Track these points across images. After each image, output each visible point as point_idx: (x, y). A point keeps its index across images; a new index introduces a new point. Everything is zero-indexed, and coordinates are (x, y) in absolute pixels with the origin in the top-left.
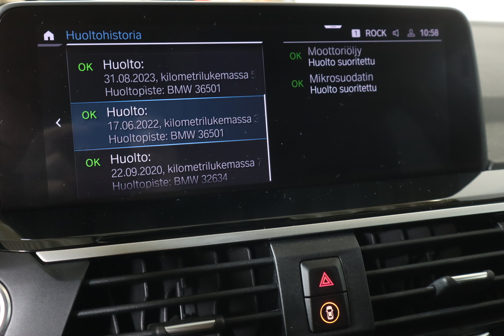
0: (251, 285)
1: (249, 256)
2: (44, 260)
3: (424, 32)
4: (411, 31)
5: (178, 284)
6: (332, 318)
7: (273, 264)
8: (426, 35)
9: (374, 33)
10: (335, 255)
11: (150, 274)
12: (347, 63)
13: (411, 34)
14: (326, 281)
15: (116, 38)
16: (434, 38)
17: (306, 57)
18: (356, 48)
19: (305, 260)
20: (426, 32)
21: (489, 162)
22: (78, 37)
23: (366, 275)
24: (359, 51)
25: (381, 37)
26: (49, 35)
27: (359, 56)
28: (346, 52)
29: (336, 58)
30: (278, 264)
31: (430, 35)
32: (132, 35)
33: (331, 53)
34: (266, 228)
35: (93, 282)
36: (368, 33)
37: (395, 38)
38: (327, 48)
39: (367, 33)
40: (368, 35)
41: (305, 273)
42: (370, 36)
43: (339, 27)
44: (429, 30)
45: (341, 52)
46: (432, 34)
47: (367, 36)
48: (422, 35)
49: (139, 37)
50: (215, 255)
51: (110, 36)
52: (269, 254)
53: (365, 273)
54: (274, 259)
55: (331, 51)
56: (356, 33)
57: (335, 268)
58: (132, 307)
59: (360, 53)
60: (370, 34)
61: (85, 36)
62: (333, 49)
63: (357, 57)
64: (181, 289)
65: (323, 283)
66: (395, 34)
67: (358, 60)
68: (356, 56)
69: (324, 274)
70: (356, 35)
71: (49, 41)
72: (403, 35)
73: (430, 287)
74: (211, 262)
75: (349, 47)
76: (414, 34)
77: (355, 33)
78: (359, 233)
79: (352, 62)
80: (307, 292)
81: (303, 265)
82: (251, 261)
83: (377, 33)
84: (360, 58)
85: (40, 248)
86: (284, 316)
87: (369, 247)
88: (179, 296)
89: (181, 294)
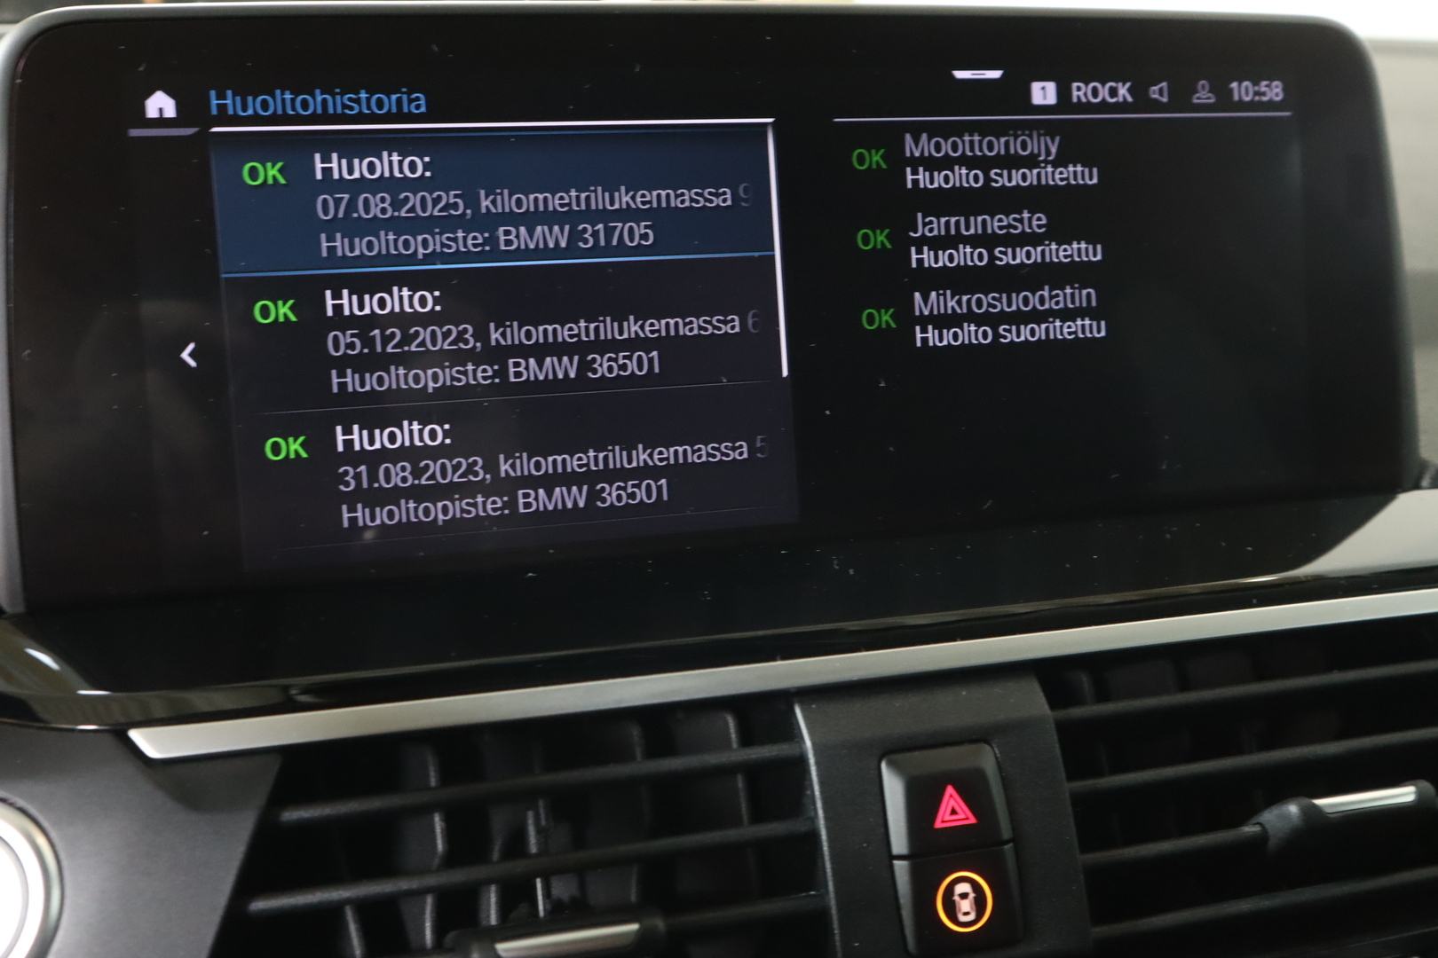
0: (737, 823)
1: (733, 736)
2: (152, 752)
3: (1242, 90)
4: (1203, 87)
5: (530, 814)
6: (971, 917)
7: (801, 760)
8: (1248, 99)
9: (1095, 92)
10: (979, 736)
11: (454, 792)
12: (1017, 178)
13: (1203, 95)
14: (954, 812)
15: (351, 108)
16: (1271, 105)
17: (898, 161)
18: (1045, 135)
19: (894, 750)
20: (1247, 88)
21: (1424, 466)
22: (245, 109)
23: (1067, 795)
24: (1053, 142)
25: (1117, 103)
26: (160, 104)
27: (1050, 158)
28: (1016, 147)
29: (984, 164)
30: (817, 763)
31: (1257, 98)
32: (399, 101)
33: (972, 149)
34: (784, 658)
35: (291, 815)
36: (1080, 92)
37: (1157, 106)
38: (961, 137)
39: (1075, 93)
40: (1079, 97)
41: (894, 789)
42: (1084, 100)
43: (995, 74)
44: (1256, 83)
45: (999, 146)
46: (1264, 94)
47: (1075, 100)
48: (1236, 98)
49: (418, 107)
50: (635, 733)
51: (335, 103)
52: (792, 734)
53: (1068, 787)
54: (806, 748)
55: (972, 142)
56: (1043, 93)
57: (980, 774)
58: (404, 885)
59: (1054, 150)
60: (1085, 94)
61: (265, 105)
62: (976, 138)
63: (1046, 162)
64: (539, 831)
65: (948, 817)
66: (1156, 96)
67: (1050, 169)
68: (1041, 158)
69: (950, 790)
70: (1045, 98)
71: (162, 122)
72: (1181, 98)
73: (1250, 829)
74: (625, 755)
75: (1023, 135)
76: (1210, 95)
77: (1041, 92)
78: (1049, 672)
79: (1032, 176)
80: (899, 843)
81: (891, 764)
82: (737, 754)
83: (1104, 92)
84: (1055, 164)
85: (138, 718)
86: (834, 911)
87: (1076, 712)
88: (533, 849)
89: (539, 843)
